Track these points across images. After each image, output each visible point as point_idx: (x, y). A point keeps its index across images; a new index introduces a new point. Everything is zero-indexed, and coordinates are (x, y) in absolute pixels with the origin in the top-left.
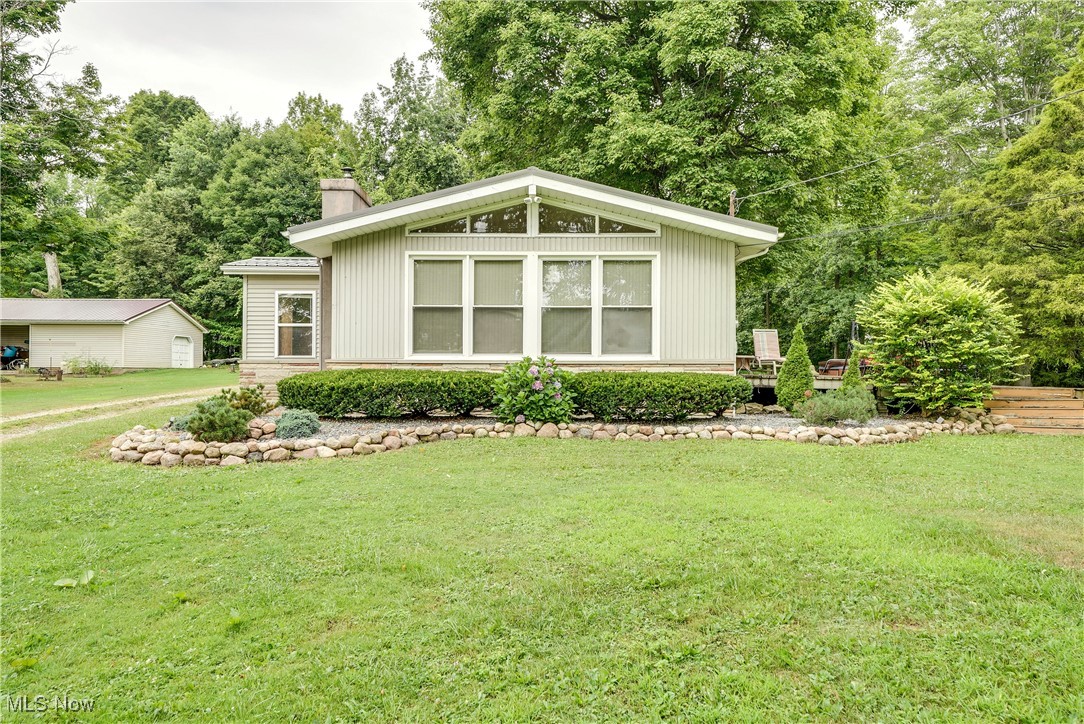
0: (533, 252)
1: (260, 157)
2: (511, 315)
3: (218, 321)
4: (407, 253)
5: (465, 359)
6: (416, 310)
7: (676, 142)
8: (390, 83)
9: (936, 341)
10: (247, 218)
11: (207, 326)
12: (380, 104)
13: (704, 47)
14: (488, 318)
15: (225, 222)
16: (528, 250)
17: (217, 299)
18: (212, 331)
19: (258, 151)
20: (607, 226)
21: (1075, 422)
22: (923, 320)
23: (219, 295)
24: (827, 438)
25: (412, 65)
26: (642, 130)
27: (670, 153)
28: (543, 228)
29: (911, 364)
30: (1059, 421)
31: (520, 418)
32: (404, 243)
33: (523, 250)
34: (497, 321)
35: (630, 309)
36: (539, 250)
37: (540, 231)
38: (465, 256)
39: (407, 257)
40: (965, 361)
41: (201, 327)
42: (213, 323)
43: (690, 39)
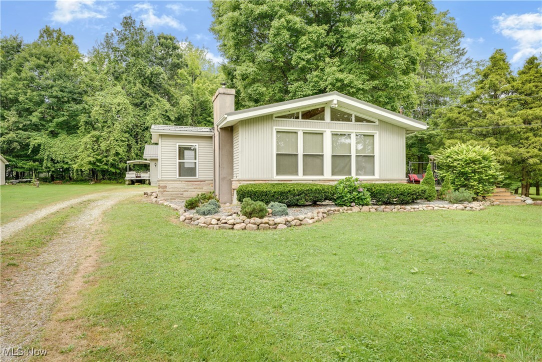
0: (328, 130)
1: (42, 62)
2: (318, 158)
3: (13, 157)
4: (275, 128)
5: (301, 178)
6: (277, 155)
7: (356, 83)
8: (120, 28)
9: (479, 170)
10: (35, 97)
11: (9, 161)
12: (115, 40)
13: (373, 43)
14: (309, 159)
15: (21, 99)
16: (327, 128)
17: (15, 144)
18: (11, 163)
19: (39, 59)
20: (359, 119)
21: (512, 201)
22: (474, 162)
23: (17, 142)
24: (468, 208)
25: (134, 21)
26: (341, 76)
27: (352, 87)
28: (332, 119)
29: (467, 179)
30: (508, 200)
31: (353, 204)
32: (273, 122)
33: (324, 128)
34: (314, 160)
35: (364, 156)
36: (331, 129)
37: (331, 120)
38: (300, 130)
39: (274, 129)
40: (489, 178)
41: (5, 160)
42: (11, 158)
43: (369, 38)
